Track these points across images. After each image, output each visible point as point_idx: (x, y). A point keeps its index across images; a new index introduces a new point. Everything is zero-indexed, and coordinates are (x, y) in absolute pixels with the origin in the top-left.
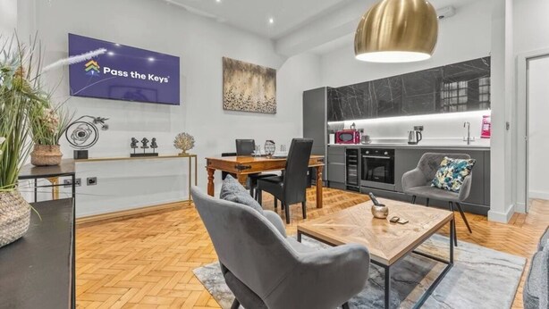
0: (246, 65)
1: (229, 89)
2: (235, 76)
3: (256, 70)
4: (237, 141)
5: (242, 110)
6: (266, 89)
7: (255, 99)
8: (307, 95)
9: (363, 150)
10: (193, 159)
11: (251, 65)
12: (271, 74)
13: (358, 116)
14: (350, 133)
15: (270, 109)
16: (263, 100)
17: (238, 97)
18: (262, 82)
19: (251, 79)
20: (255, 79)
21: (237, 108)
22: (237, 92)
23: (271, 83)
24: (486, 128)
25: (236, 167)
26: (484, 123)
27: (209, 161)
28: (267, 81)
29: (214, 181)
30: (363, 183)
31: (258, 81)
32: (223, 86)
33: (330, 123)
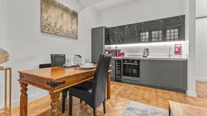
0: (59, 4)
1: (45, 17)
2: (51, 9)
3: (66, 10)
4: (51, 55)
5: (55, 34)
6: (72, 23)
7: (65, 28)
8: (94, 30)
9: (124, 60)
10: (8, 71)
11: (62, 5)
12: (75, 15)
13: (119, 43)
14: (116, 51)
15: (74, 36)
16: (70, 30)
17: (53, 24)
18: (69, 18)
19: (62, 15)
20: (65, 15)
21: (52, 32)
22: (52, 21)
23: (75, 20)
24: (177, 50)
25: (48, 83)
26: (176, 47)
27: (22, 75)
28: (72, 18)
29: (27, 92)
30: (124, 77)
31: (66, 17)
32: (41, 14)
33: (106, 46)
